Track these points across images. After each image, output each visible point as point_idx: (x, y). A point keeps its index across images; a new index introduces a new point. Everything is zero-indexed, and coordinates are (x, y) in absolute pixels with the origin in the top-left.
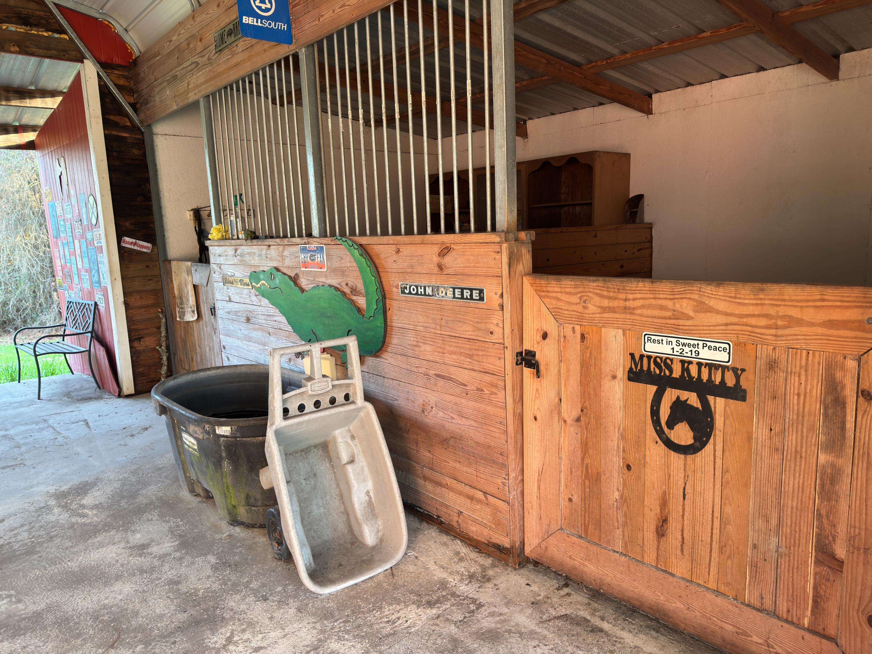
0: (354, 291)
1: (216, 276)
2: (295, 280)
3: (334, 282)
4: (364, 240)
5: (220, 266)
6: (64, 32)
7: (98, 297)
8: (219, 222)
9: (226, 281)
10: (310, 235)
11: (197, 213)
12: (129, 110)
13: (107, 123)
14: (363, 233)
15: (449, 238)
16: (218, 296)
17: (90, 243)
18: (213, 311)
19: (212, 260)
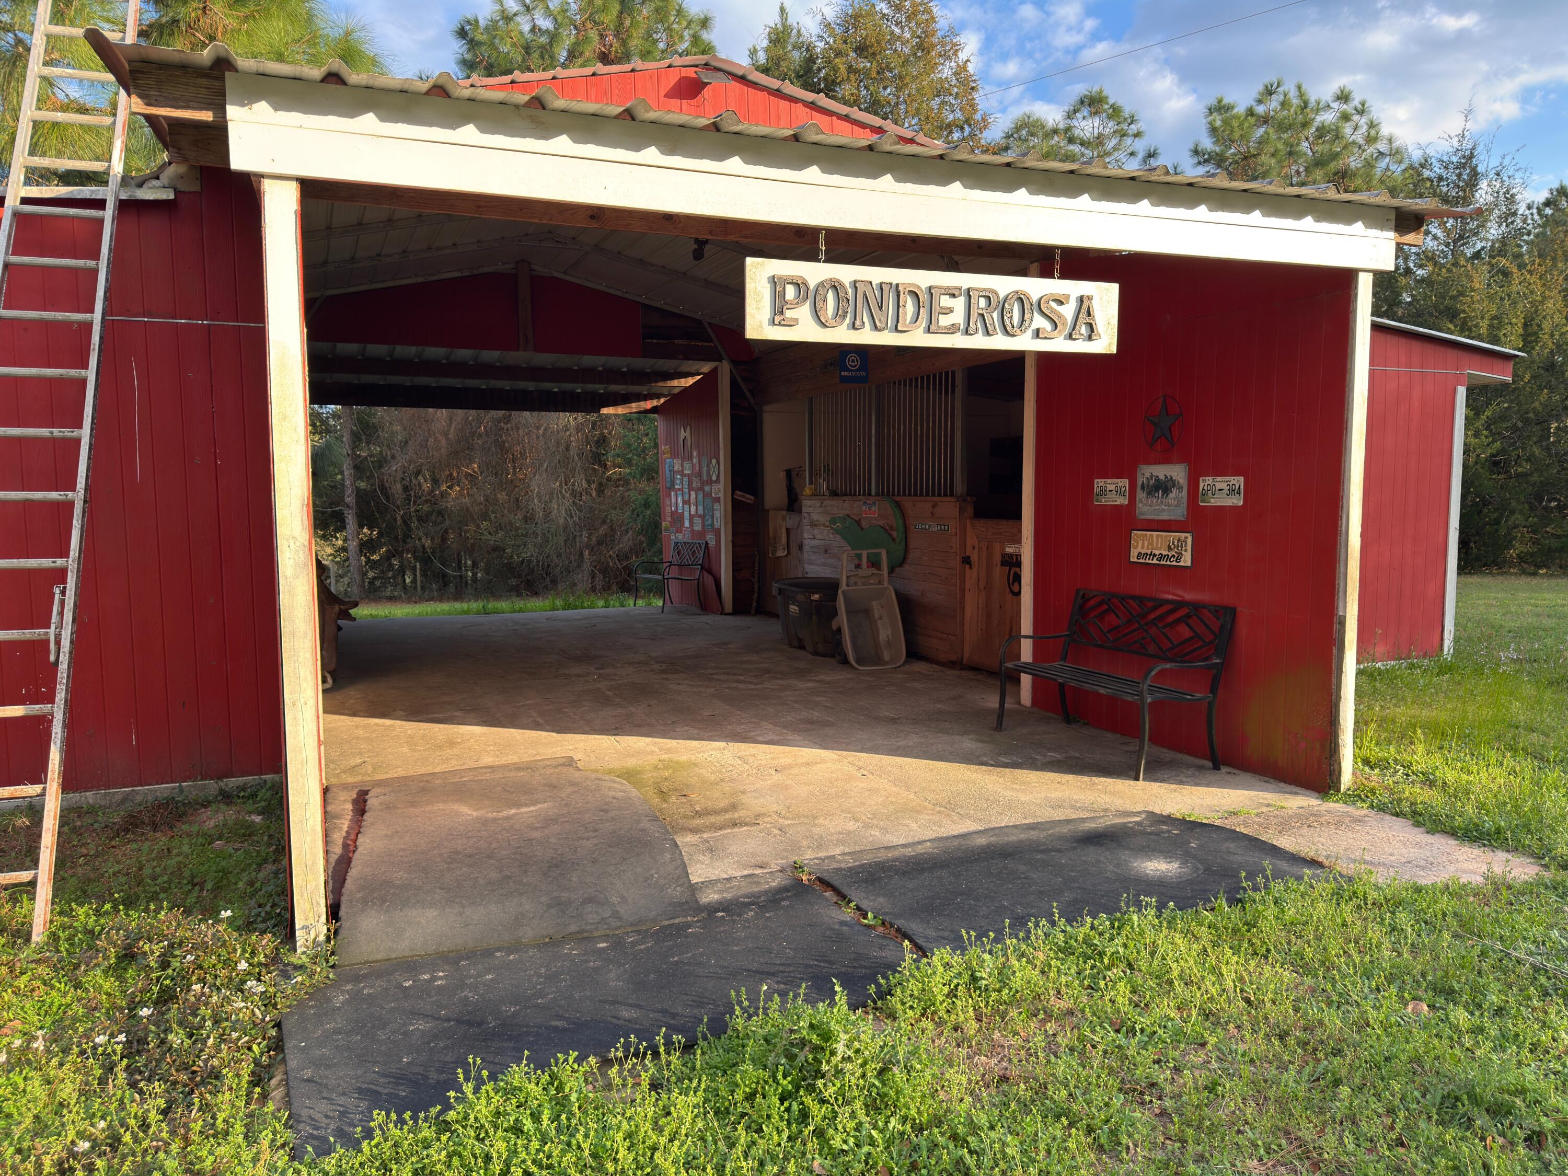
0: (892, 528)
1: (805, 521)
2: (858, 522)
3: (881, 523)
4: (897, 499)
5: (809, 514)
6: (712, 341)
7: (710, 538)
8: (811, 483)
9: (813, 524)
10: (870, 494)
11: (789, 473)
12: (747, 393)
13: (733, 406)
14: (899, 494)
15: (935, 499)
16: (806, 536)
17: (707, 495)
18: (801, 547)
19: (804, 510)
